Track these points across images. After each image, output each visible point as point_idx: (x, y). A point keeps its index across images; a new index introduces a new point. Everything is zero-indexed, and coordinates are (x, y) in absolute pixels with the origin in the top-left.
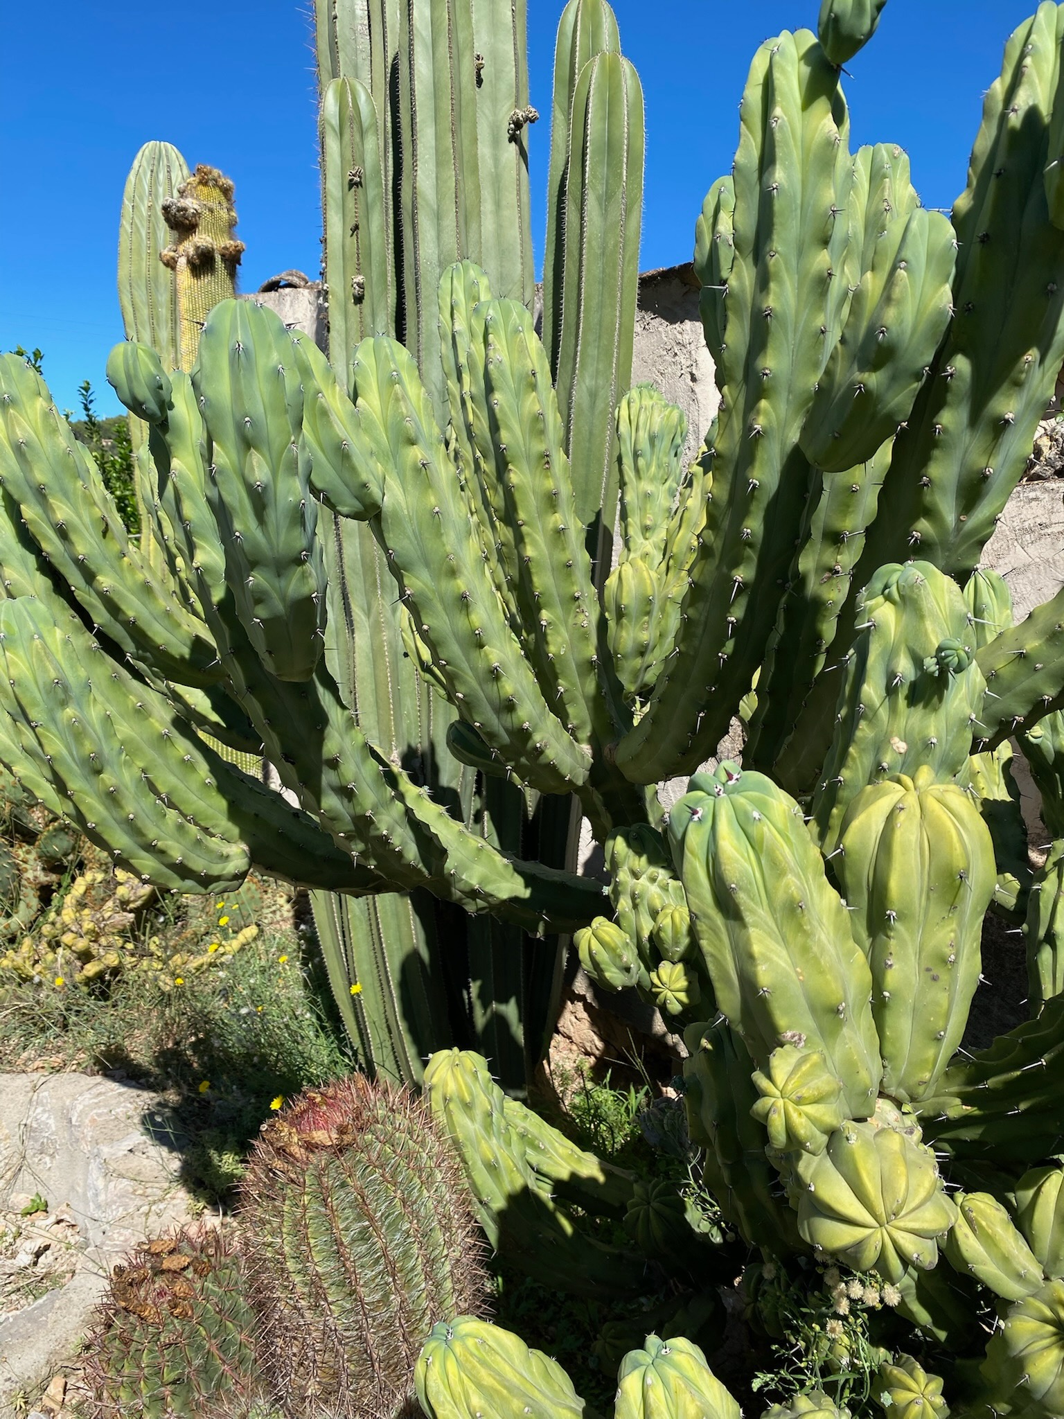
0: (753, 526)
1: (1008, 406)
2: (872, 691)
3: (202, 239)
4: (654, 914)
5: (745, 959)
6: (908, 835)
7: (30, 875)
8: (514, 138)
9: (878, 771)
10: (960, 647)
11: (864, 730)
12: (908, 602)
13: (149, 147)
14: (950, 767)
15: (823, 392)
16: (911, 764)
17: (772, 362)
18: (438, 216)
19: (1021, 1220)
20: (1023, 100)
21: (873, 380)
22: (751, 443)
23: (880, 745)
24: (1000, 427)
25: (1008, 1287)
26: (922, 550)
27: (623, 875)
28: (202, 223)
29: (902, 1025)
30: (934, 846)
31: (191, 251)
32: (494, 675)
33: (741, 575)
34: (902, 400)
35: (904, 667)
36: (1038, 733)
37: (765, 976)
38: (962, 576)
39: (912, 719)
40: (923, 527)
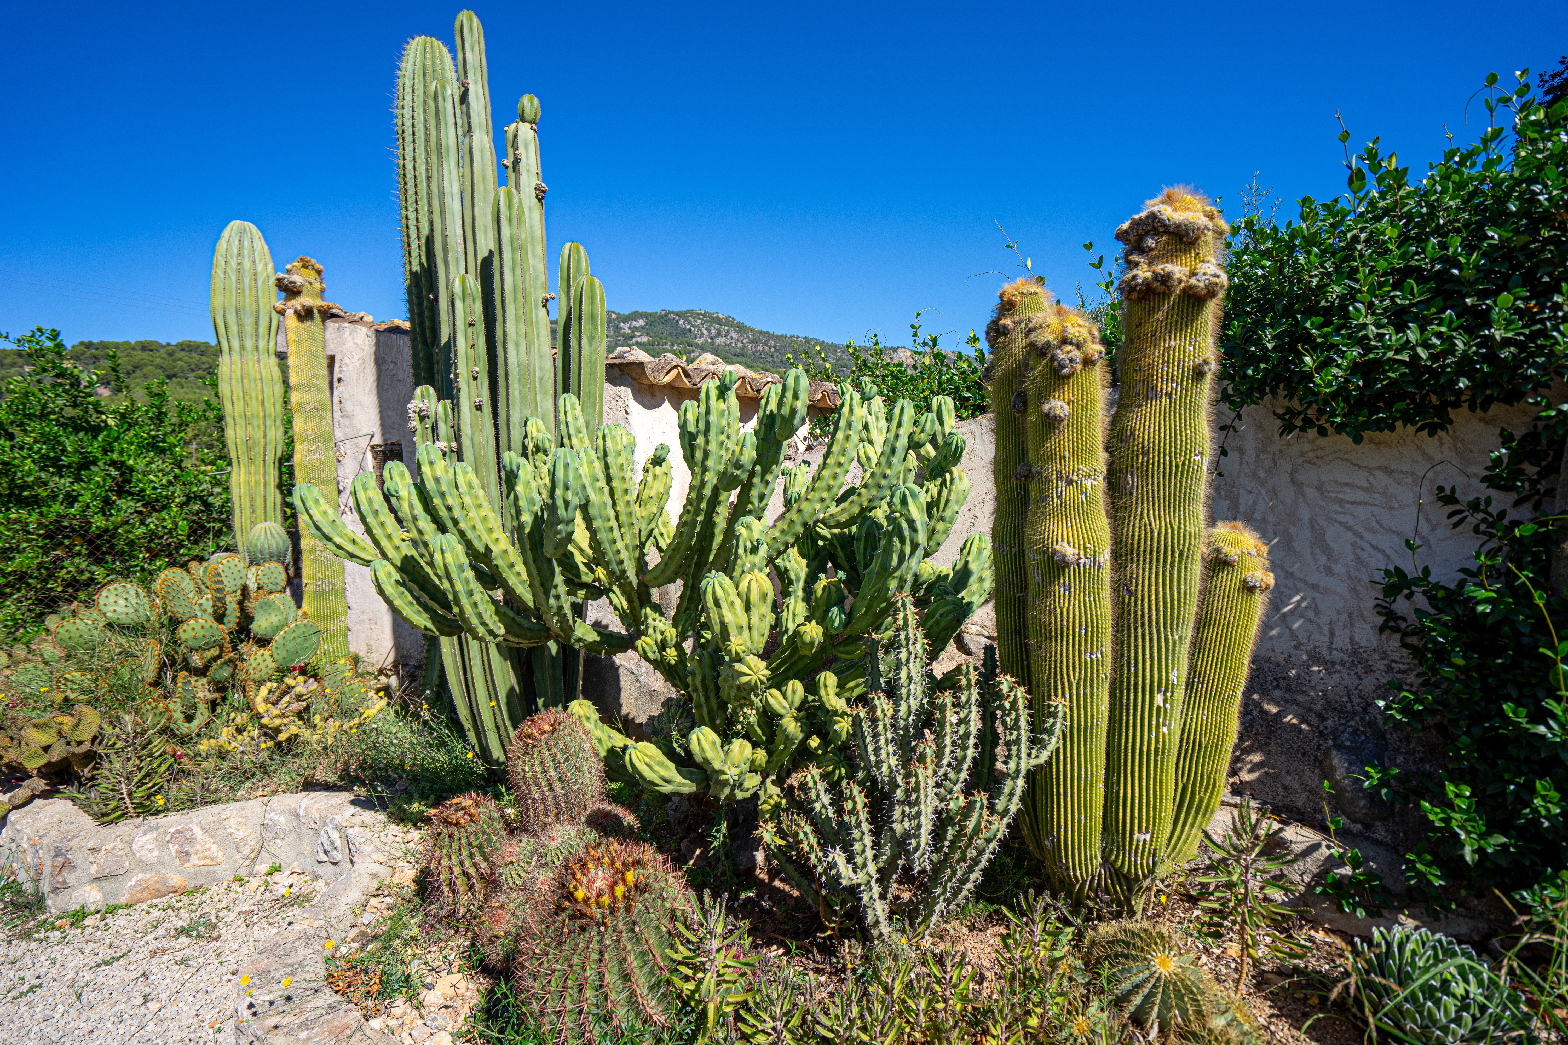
0: (704, 505)
1: (769, 477)
2: (741, 551)
3: (305, 300)
4: (662, 633)
5: (721, 617)
6: (754, 586)
7: (200, 695)
8: (544, 306)
9: (743, 572)
10: (762, 538)
11: (739, 562)
12: (748, 527)
13: (235, 224)
14: (761, 570)
15: (725, 472)
16: (752, 569)
17: (710, 463)
18: (517, 345)
19: (784, 695)
20: (769, 408)
21: (738, 472)
22: (703, 484)
23: (743, 565)
24: (768, 483)
25: (782, 711)
26: (750, 512)
27: (650, 621)
28: (305, 290)
29: (755, 633)
30: (760, 588)
31: (299, 308)
32: (619, 552)
33: (700, 519)
34: (745, 477)
35: (749, 545)
36: (779, 562)
37: (726, 620)
38: (759, 519)
39: (751, 558)
40: (750, 507)
